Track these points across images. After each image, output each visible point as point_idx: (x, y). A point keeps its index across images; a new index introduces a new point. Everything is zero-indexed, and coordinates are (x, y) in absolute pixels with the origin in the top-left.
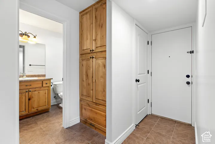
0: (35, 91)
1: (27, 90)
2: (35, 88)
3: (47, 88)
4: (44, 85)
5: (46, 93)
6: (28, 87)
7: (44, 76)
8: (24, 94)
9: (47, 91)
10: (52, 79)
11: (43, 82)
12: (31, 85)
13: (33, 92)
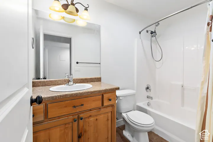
0: (90, 116)
1: (76, 117)
2: (90, 110)
3: (110, 109)
4: (106, 103)
5: (108, 120)
6: (78, 110)
7: (99, 80)
8: (71, 125)
9: (110, 114)
10: (118, 89)
11: (103, 95)
12: (82, 105)
13: (87, 120)
